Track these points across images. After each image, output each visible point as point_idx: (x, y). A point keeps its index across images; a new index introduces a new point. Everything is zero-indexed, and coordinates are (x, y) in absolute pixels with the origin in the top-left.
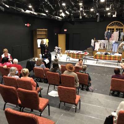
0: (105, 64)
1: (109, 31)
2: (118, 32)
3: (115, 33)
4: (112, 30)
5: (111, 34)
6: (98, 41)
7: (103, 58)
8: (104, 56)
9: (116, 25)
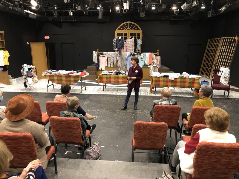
0: (118, 90)
1: (120, 38)
2: (133, 38)
3: (128, 40)
4: (125, 37)
5: (123, 42)
6: (104, 53)
7: (113, 80)
8: (115, 78)
9: (130, 29)
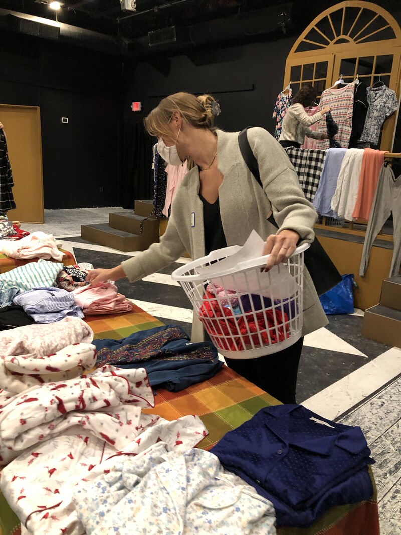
2: (353, 84)
3: (330, 94)
4: (317, 79)
9: (347, 37)
